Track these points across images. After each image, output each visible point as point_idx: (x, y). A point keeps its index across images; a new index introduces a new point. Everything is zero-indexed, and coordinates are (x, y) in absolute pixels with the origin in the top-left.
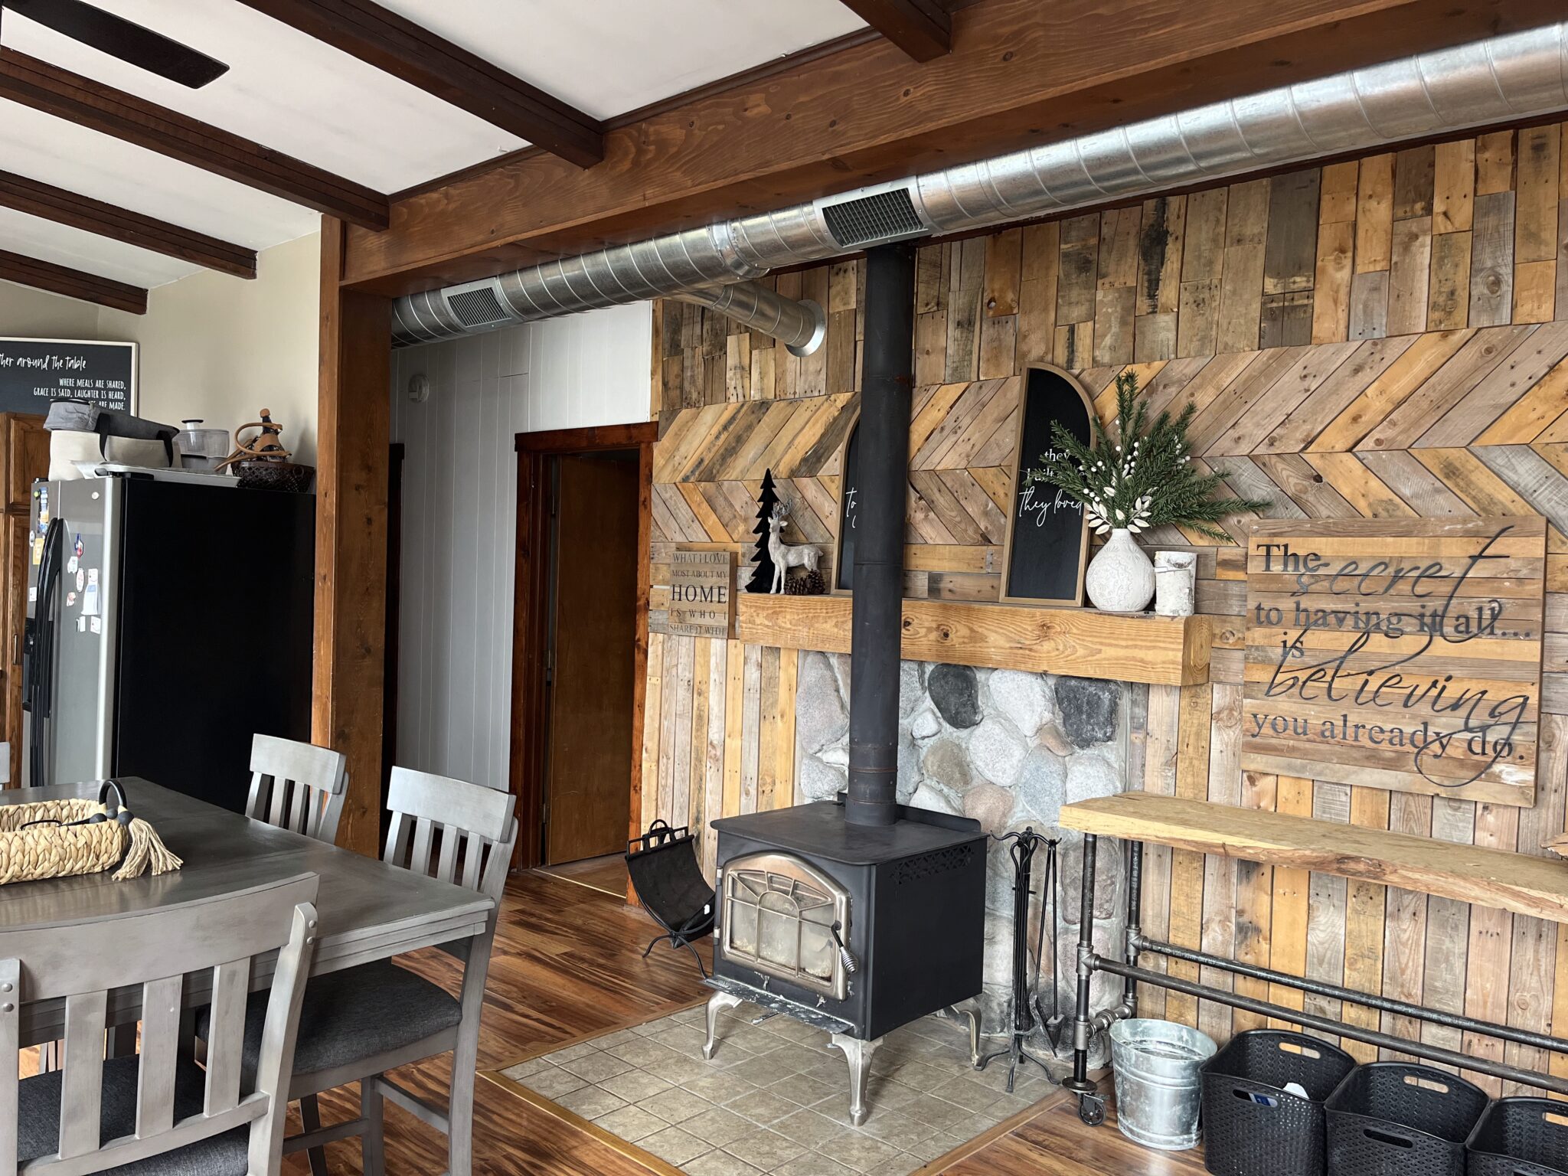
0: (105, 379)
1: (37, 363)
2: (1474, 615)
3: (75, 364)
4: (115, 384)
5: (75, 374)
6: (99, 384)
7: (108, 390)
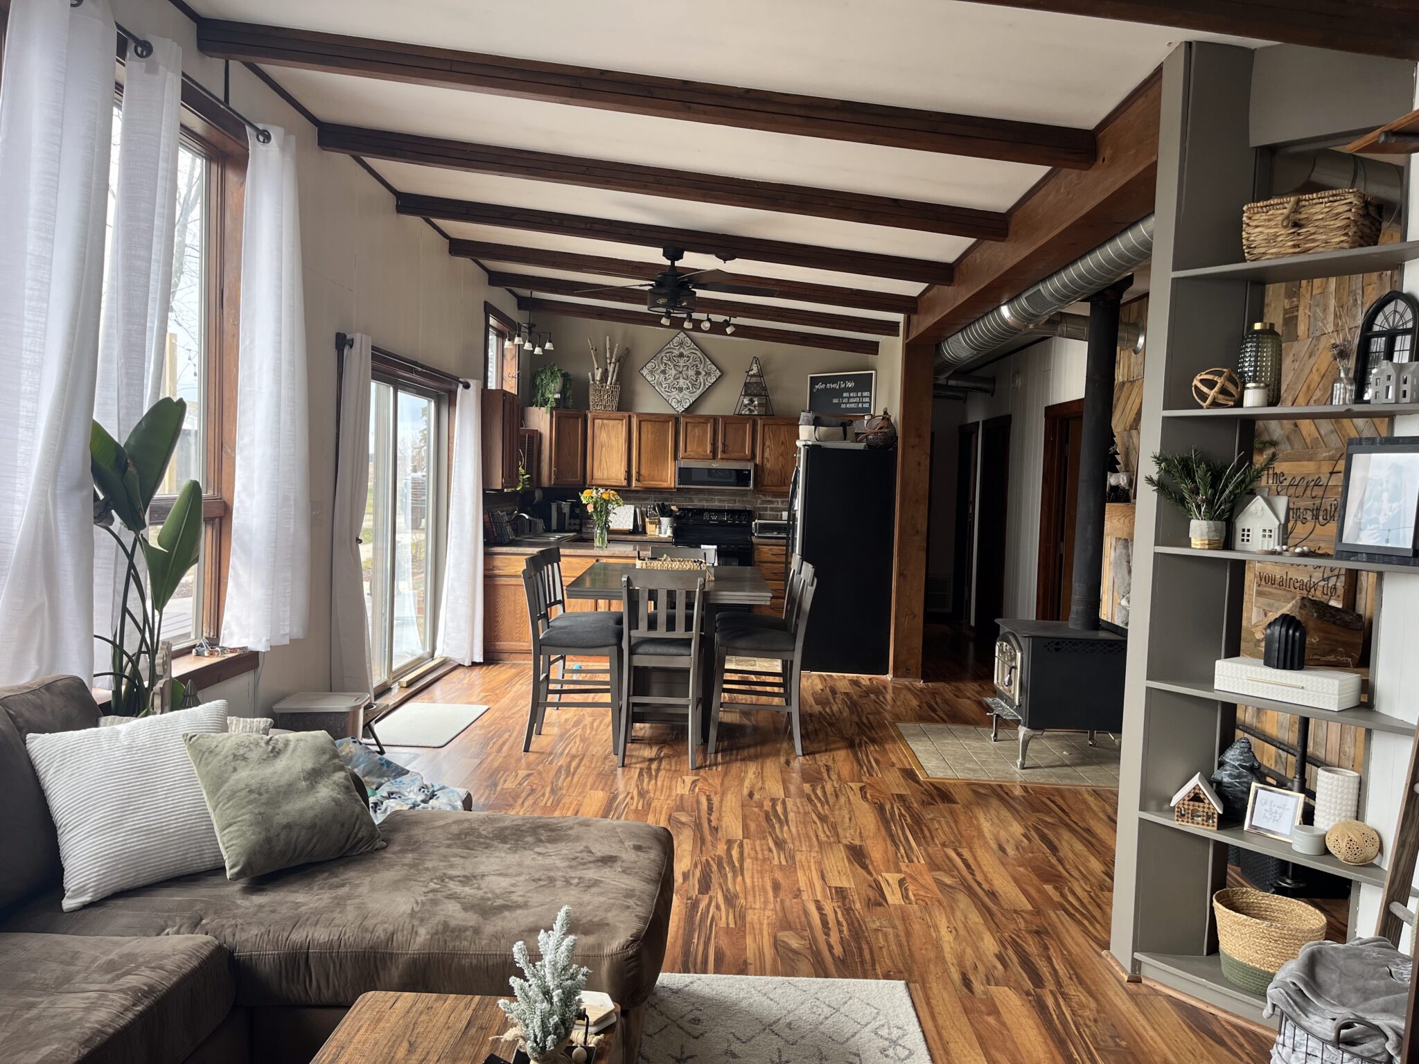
0: (862, 391)
1: (834, 386)
2: (1329, 508)
3: (850, 385)
4: (866, 394)
5: (849, 390)
6: (859, 394)
7: (863, 397)
